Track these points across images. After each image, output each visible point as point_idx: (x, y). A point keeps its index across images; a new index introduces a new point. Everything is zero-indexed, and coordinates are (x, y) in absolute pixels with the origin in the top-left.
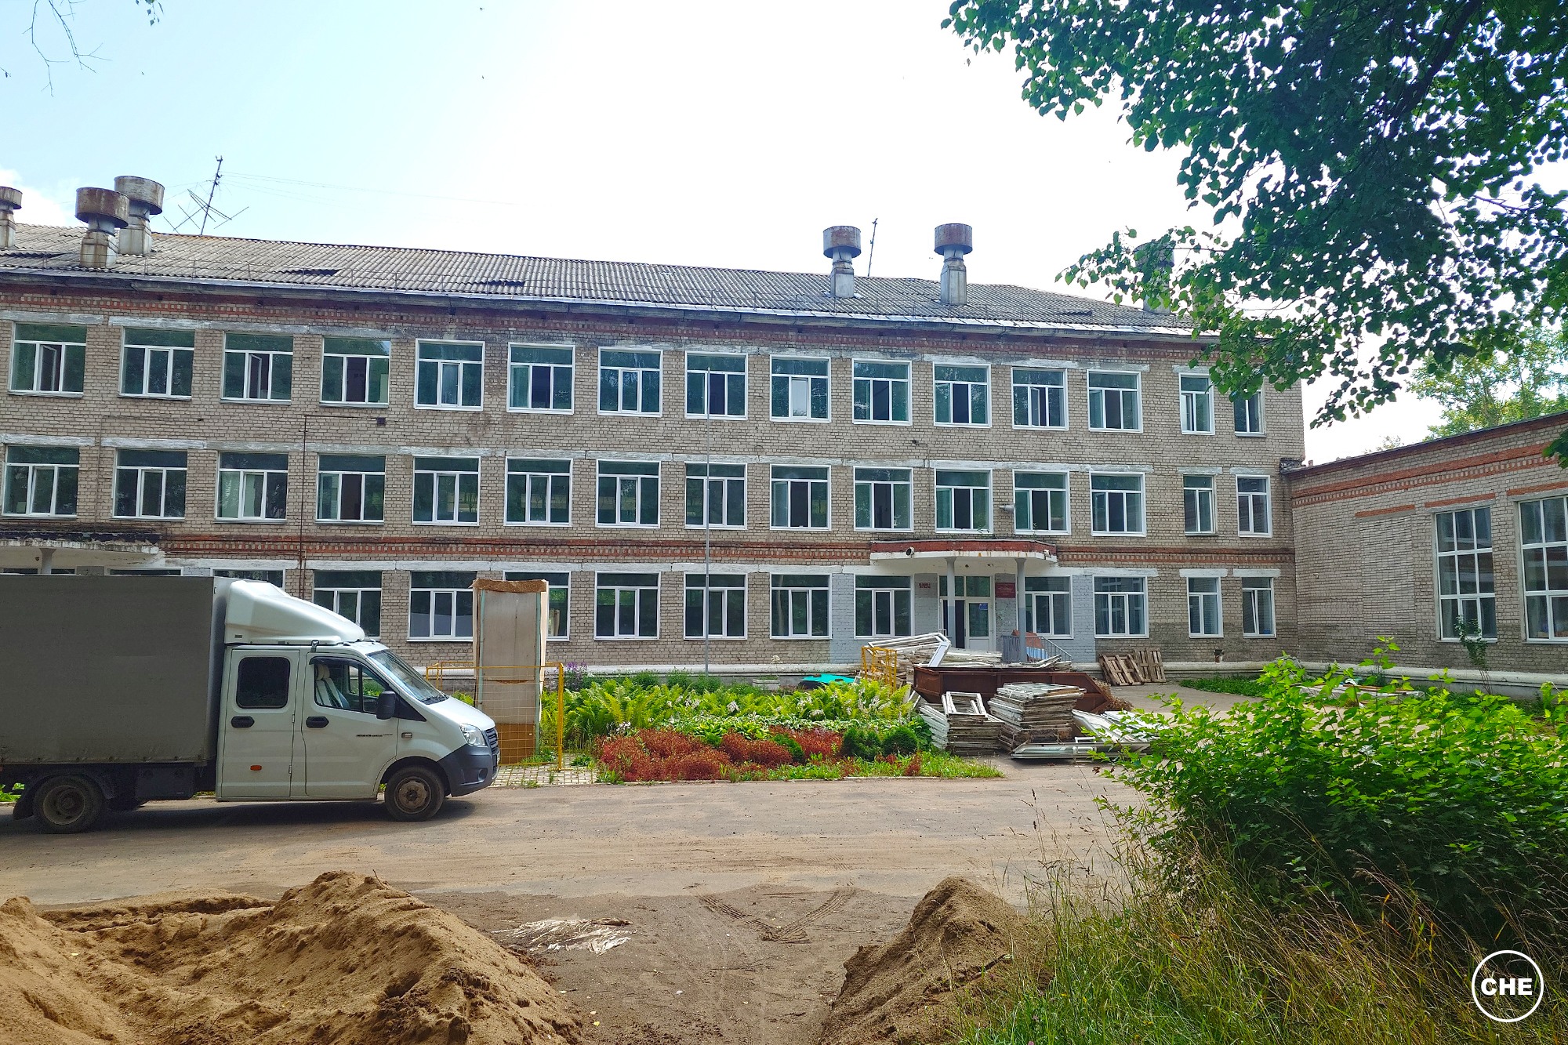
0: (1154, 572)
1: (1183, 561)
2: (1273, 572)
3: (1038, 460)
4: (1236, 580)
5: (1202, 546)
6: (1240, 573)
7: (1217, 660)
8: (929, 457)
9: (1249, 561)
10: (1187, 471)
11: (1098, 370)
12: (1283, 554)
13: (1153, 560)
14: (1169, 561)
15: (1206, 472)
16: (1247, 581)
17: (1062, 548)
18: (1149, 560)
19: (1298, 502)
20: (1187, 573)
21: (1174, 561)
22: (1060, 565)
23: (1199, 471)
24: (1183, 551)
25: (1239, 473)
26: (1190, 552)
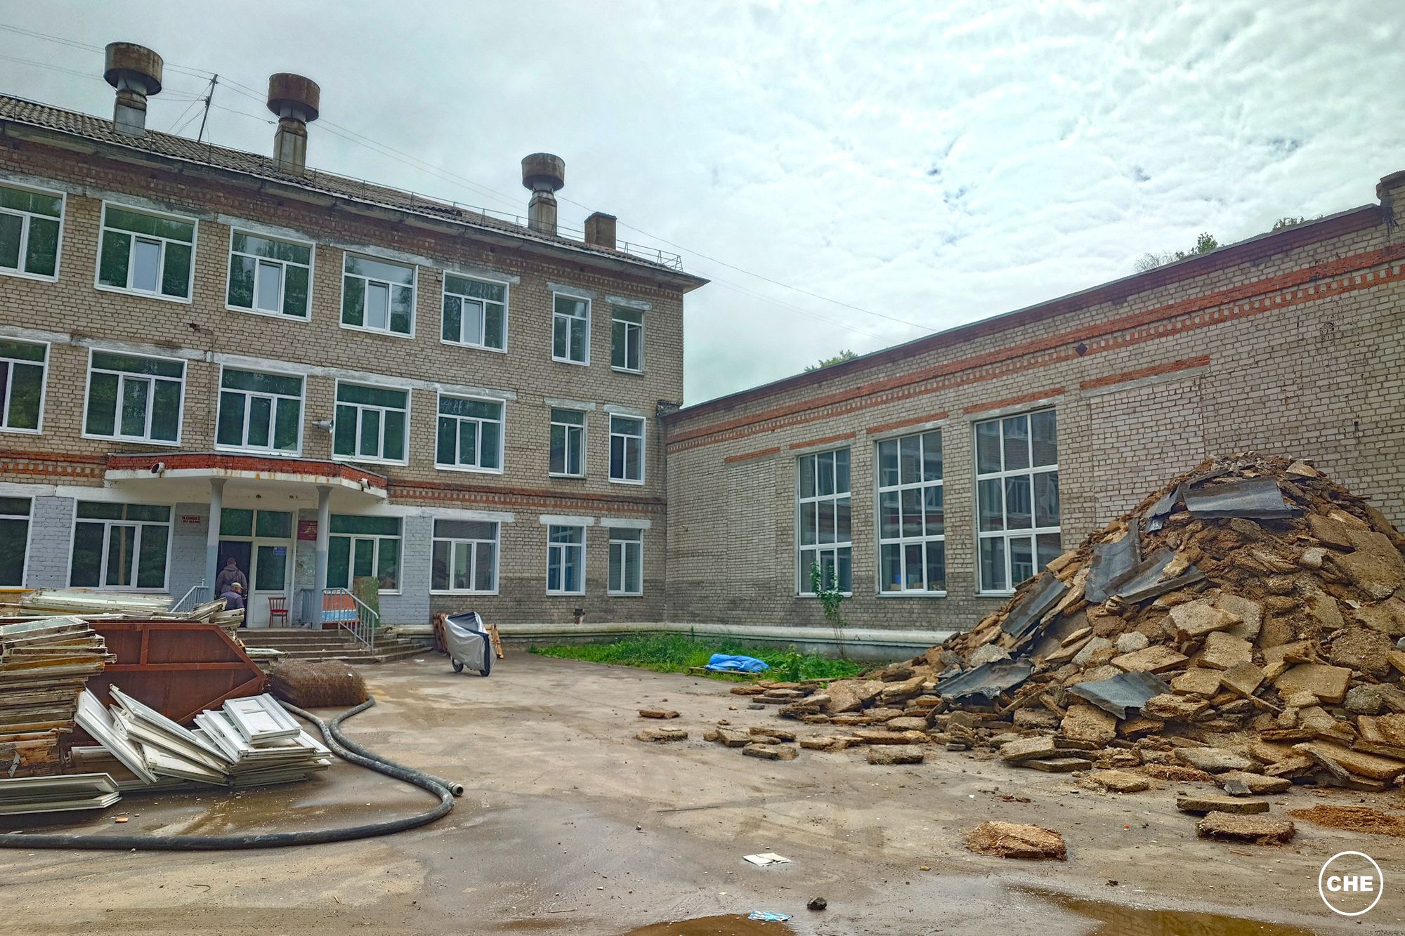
0: (509, 517)
1: (544, 505)
2: (644, 524)
3: (371, 371)
4: (602, 529)
5: (567, 489)
6: (608, 522)
7: (577, 622)
8: (212, 347)
9: (618, 509)
10: (554, 403)
11: (457, 272)
12: (654, 504)
13: (510, 503)
14: (528, 504)
15: (578, 406)
16: (616, 533)
17: (395, 481)
18: (505, 503)
19: (672, 448)
20: (548, 520)
21: (534, 504)
22: (392, 503)
23: (568, 404)
24: (545, 495)
25: (614, 411)
26: (554, 495)
